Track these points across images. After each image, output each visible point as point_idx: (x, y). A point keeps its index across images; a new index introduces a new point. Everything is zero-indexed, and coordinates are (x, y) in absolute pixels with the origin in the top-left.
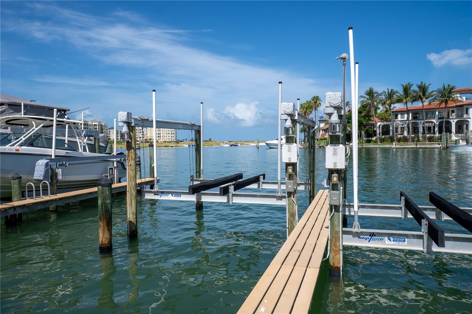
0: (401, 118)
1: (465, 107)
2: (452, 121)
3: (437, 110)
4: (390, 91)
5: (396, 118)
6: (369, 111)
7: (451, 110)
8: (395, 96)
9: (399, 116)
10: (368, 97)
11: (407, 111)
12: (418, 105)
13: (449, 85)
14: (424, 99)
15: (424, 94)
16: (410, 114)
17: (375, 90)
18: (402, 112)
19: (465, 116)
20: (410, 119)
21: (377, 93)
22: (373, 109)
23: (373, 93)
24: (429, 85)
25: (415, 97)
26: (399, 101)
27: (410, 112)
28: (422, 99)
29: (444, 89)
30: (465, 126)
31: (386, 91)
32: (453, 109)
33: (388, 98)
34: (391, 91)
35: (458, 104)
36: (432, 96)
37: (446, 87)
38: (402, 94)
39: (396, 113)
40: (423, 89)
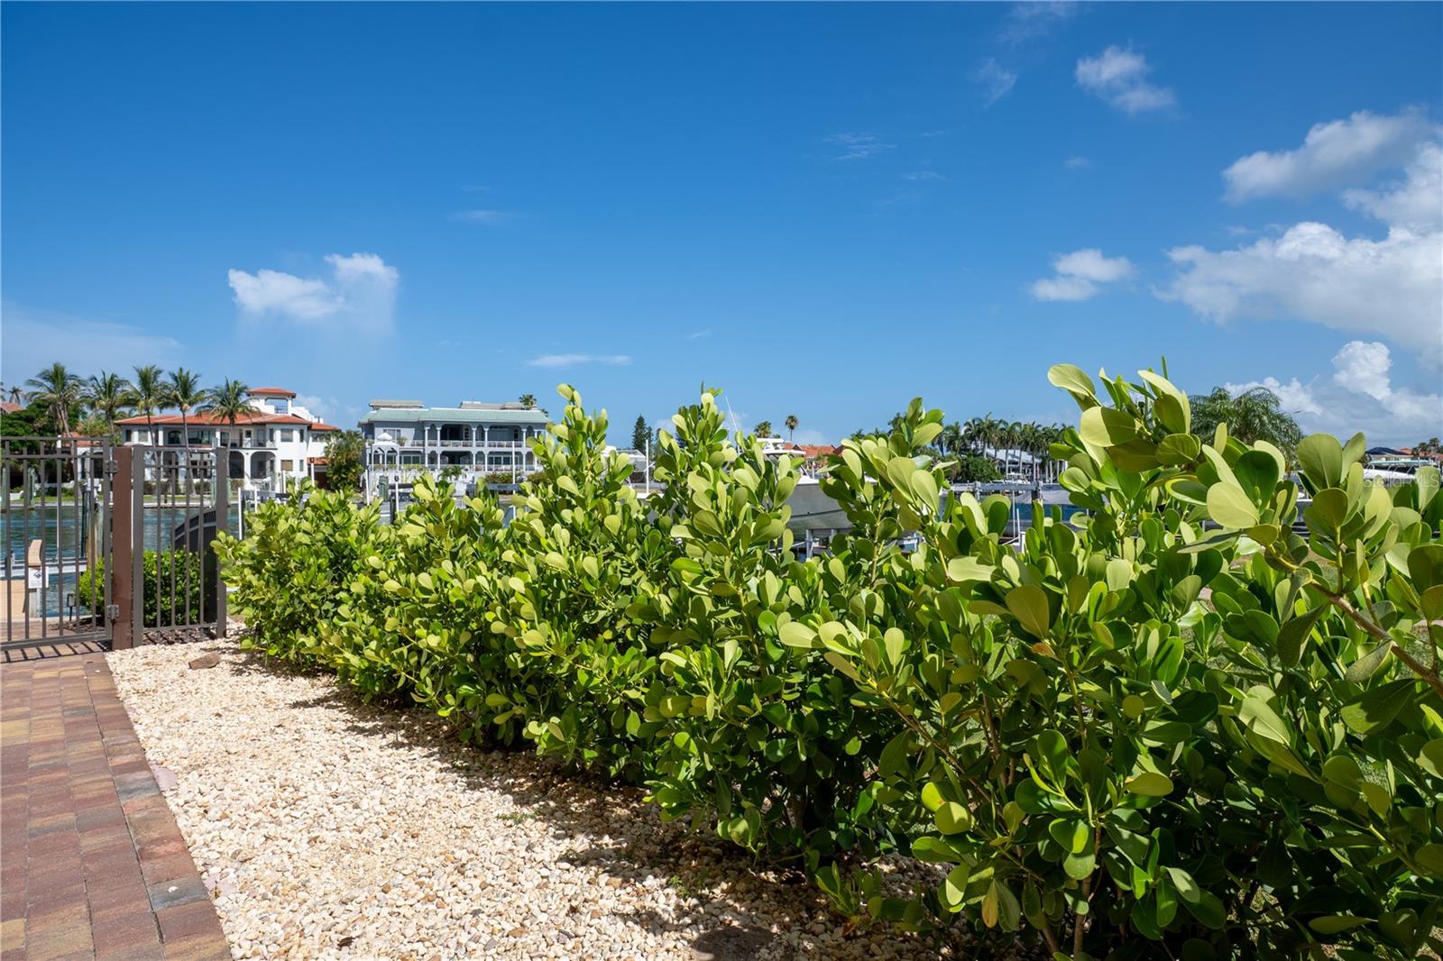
0: (140, 440)
1: (268, 426)
2: (243, 452)
3: (218, 428)
4: (108, 378)
5: (128, 438)
6: (54, 418)
7: (245, 429)
8: (119, 389)
9: (135, 435)
10: (49, 384)
11: (154, 427)
12: (173, 414)
13: (236, 382)
14: (186, 405)
15: (186, 394)
16: (161, 433)
17: (68, 371)
18: (143, 428)
19: (269, 444)
20: (161, 443)
21: (73, 377)
22: (64, 414)
23: (63, 378)
24: (196, 376)
25: (168, 398)
26: (131, 402)
27: (161, 427)
28: (181, 405)
29: (228, 389)
30: (268, 463)
31: (100, 378)
32: (248, 429)
33: (105, 393)
34: (112, 378)
35: (255, 420)
36: (203, 400)
37: (231, 385)
38: (138, 388)
39: (129, 428)
40: (185, 385)
